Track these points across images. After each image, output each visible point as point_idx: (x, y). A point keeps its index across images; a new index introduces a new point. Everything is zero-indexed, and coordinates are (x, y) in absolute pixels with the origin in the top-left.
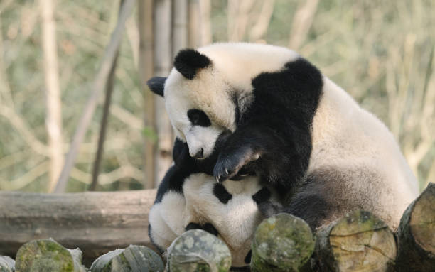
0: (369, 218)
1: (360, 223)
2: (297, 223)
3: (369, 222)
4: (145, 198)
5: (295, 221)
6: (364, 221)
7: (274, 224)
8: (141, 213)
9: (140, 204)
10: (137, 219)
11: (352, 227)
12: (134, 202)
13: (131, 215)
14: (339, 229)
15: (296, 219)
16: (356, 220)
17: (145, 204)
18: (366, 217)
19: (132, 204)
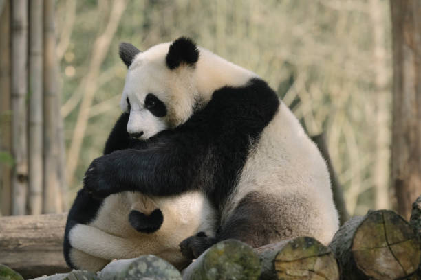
0: (313, 244)
1: (304, 249)
2: (245, 248)
3: (313, 247)
4: (41, 223)
5: (243, 247)
6: (308, 247)
7: (223, 250)
8: (38, 237)
9: (36, 228)
10: (33, 243)
11: (297, 253)
12: (30, 227)
13: (27, 239)
14: (284, 254)
15: (244, 245)
16: (300, 246)
17: (41, 228)
18: (310, 243)
19: (28, 228)
